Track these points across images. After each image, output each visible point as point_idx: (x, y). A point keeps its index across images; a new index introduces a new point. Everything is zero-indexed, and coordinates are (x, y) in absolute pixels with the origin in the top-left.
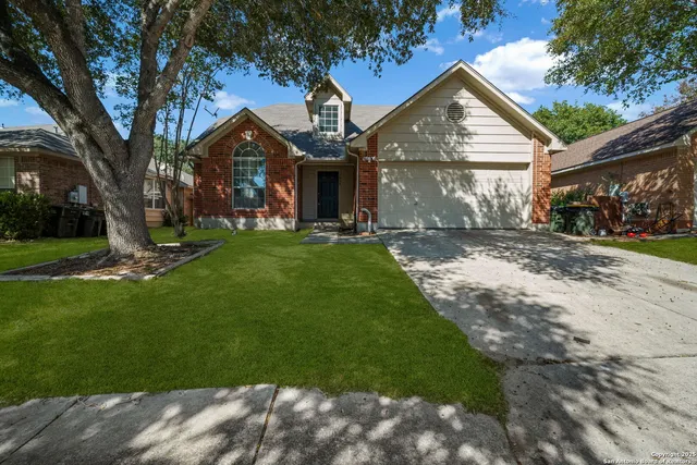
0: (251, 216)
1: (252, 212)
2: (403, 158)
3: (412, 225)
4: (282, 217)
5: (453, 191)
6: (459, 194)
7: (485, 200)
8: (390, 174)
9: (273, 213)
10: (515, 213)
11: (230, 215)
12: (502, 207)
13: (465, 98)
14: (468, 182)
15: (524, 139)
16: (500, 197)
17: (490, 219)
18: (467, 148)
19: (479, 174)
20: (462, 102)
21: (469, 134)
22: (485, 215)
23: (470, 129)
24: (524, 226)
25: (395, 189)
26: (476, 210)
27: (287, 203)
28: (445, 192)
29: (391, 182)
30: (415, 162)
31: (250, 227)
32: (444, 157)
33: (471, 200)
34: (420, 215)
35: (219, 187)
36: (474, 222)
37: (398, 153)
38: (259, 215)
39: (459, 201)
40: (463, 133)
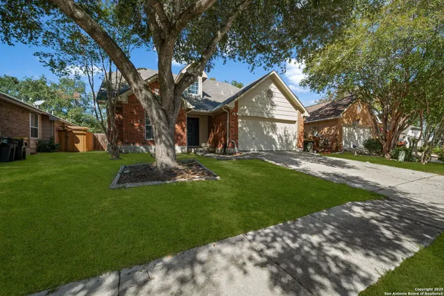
2: (249, 114)
3: (252, 150)
4: (179, 145)
5: (268, 132)
6: (271, 134)
7: (281, 137)
8: (243, 122)
10: (291, 143)
12: (287, 140)
13: (273, 87)
14: (274, 128)
15: (294, 110)
16: (286, 136)
17: (282, 146)
18: (274, 112)
19: (278, 125)
20: (272, 90)
21: (275, 105)
22: (281, 144)
23: (276, 103)
24: (294, 149)
25: (245, 131)
26: (277, 141)
27: (182, 137)
28: (265, 133)
29: (243, 126)
30: (254, 117)
32: (266, 116)
33: (275, 137)
34: (255, 144)
35: (136, 125)
36: (276, 148)
37: (247, 112)
39: (271, 137)
40: (273, 105)
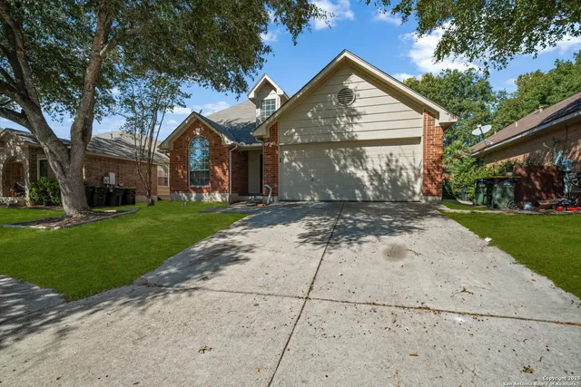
0: (199, 191)
1: (200, 188)
2: (299, 141)
3: (308, 198)
4: (220, 192)
5: (345, 167)
6: (351, 169)
7: (376, 173)
8: (291, 155)
9: (214, 189)
10: (407, 186)
11: (187, 191)
12: (393, 181)
13: (354, 82)
14: (359, 159)
16: (391, 171)
17: (381, 192)
18: (356, 128)
19: (369, 151)
20: (351, 87)
21: (358, 115)
22: (376, 189)
23: (359, 110)
24: (417, 198)
25: (295, 168)
26: (368, 184)
27: (223, 181)
28: (337, 168)
29: (291, 161)
30: (309, 144)
31: (199, 199)
32: (336, 138)
33: (361, 174)
34: (316, 189)
35: (180, 171)
36: (364, 195)
37: (296, 137)
38: (205, 191)
39: (351, 176)
40: (353, 114)
